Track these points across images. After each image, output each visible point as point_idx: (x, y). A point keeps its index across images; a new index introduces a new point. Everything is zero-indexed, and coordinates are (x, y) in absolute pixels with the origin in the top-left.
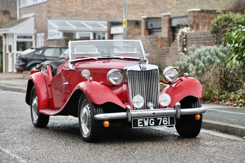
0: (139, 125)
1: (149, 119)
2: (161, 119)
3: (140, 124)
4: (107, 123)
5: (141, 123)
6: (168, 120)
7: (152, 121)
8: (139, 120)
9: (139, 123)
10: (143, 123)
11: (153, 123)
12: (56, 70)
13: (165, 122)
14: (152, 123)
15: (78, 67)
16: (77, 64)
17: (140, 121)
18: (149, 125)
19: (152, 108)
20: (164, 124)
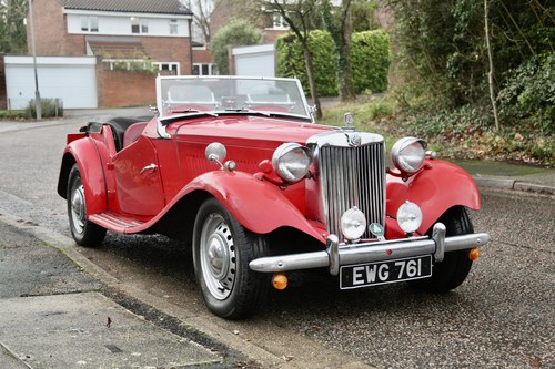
0: (355, 282)
1: (379, 265)
2: (403, 264)
3: (358, 279)
4: (281, 282)
5: (360, 275)
6: (417, 266)
7: (384, 270)
8: (355, 270)
9: (355, 276)
10: (364, 277)
11: (387, 274)
12: (122, 135)
13: (412, 271)
14: (383, 276)
15: (179, 133)
16: (174, 125)
17: (358, 272)
18: (377, 280)
19: (382, 239)
20: (410, 275)
